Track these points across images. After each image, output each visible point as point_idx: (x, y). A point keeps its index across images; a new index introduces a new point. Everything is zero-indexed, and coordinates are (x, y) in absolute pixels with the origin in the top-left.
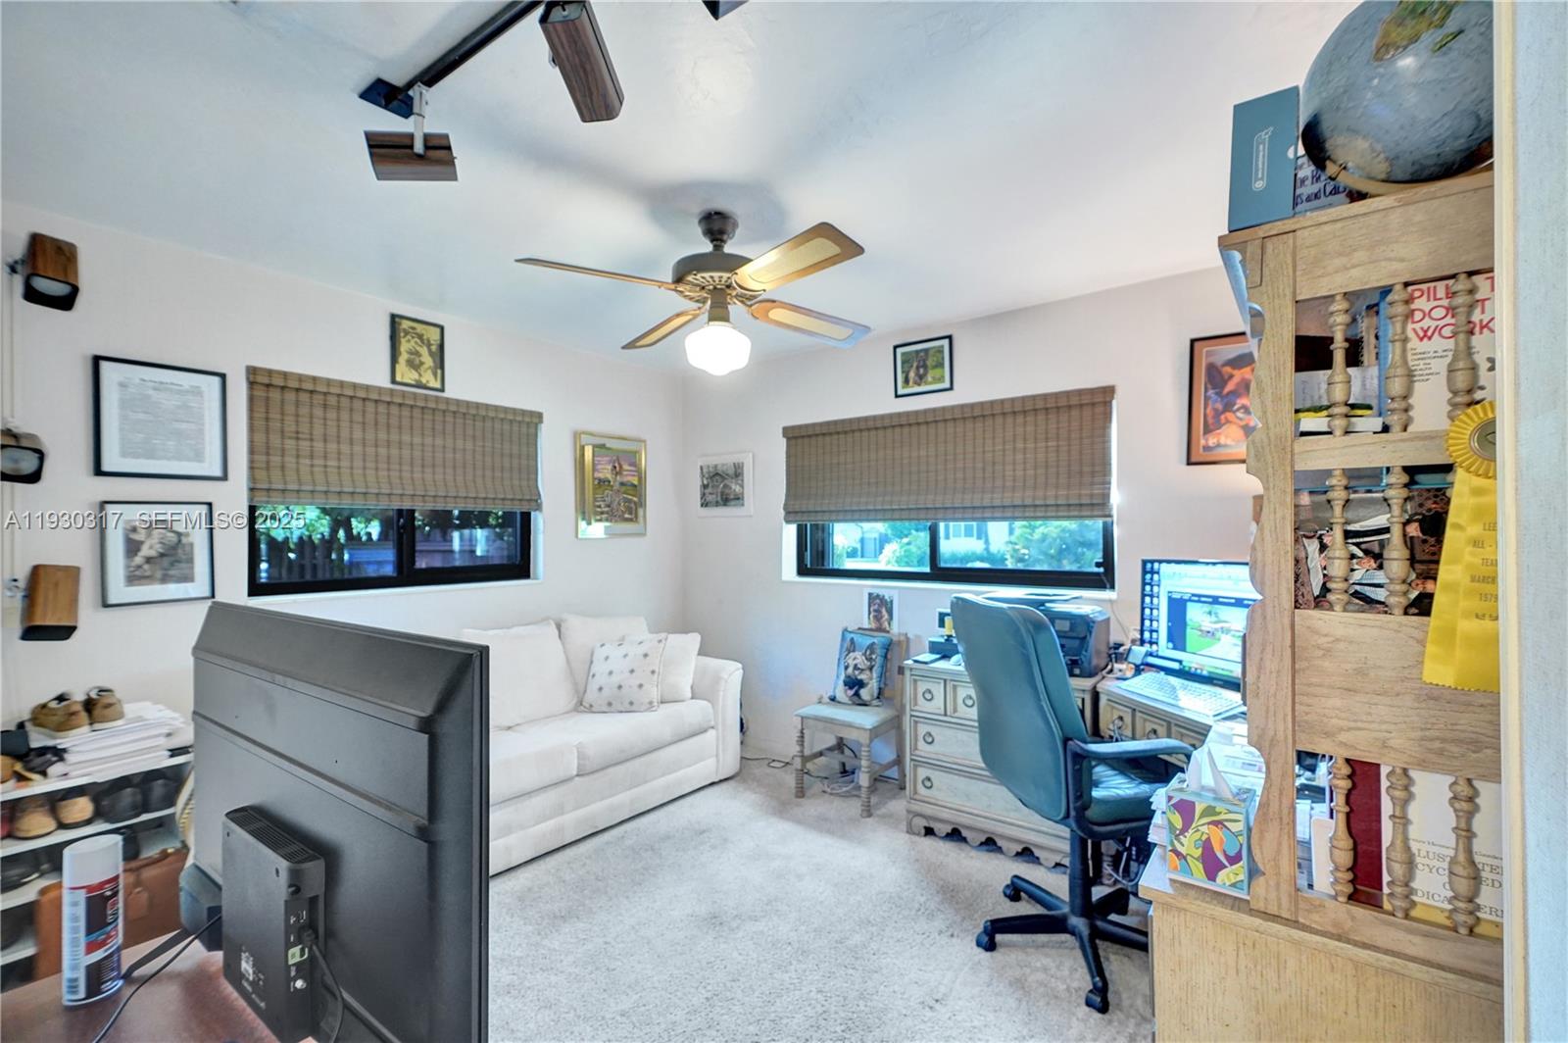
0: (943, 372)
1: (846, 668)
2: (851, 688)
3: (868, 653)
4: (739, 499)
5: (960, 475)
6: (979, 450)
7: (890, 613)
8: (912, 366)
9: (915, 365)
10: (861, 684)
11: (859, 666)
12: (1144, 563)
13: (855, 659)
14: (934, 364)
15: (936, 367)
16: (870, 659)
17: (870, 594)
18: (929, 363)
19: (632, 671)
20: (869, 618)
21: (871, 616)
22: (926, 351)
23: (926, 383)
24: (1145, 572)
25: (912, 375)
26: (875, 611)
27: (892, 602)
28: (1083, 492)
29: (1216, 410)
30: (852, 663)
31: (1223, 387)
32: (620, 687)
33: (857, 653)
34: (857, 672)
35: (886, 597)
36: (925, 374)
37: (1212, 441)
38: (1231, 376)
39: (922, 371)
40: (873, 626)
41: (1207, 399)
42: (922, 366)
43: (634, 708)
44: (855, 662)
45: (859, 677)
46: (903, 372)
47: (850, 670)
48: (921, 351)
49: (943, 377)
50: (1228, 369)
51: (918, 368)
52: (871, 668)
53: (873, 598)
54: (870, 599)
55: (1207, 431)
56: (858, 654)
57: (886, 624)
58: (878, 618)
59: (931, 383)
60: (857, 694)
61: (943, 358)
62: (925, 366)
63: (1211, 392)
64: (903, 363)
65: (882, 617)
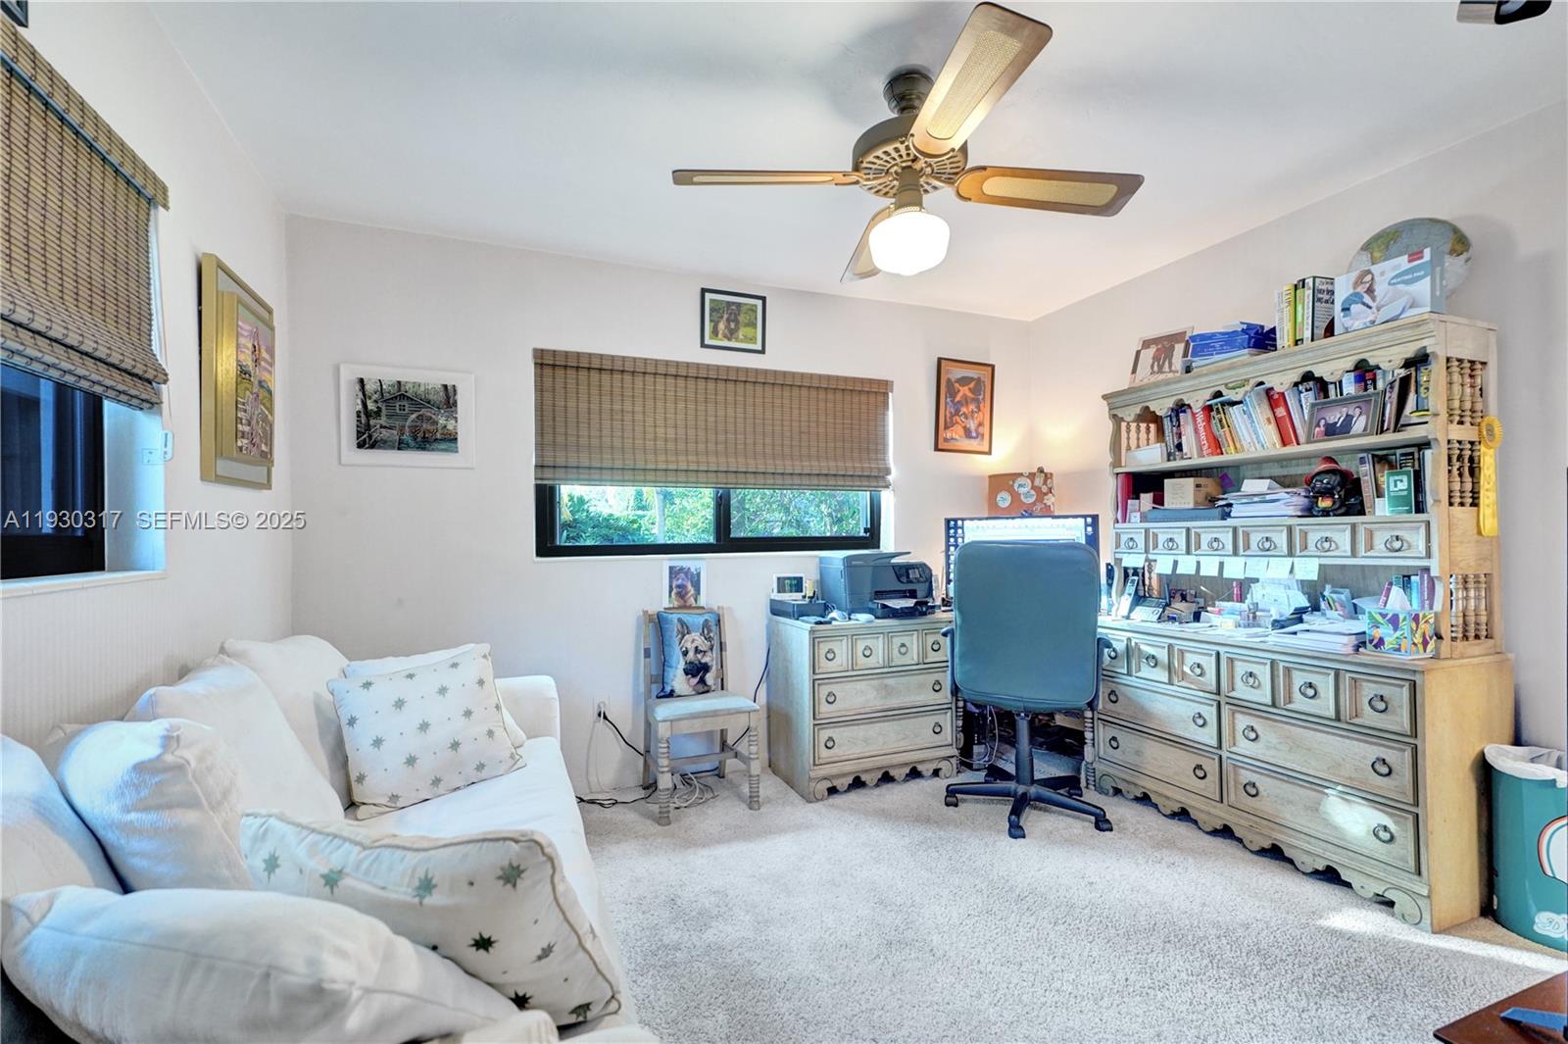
0: (756, 333)
1: (685, 653)
2: (694, 676)
3: (706, 632)
4: (450, 440)
5: (768, 441)
6: (787, 417)
7: (697, 586)
8: (722, 317)
9: (726, 316)
10: (706, 668)
11: (700, 648)
12: (948, 521)
13: (693, 641)
14: (746, 321)
15: (748, 325)
16: (709, 639)
17: (671, 568)
18: (741, 318)
19: (468, 713)
20: (670, 596)
21: (673, 594)
22: (739, 305)
23: (737, 340)
24: (948, 528)
25: (722, 326)
26: (678, 586)
27: (699, 574)
28: (873, 466)
29: (951, 413)
30: (691, 647)
31: (955, 397)
32: (455, 745)
33: (693, 634)
34: (699, 656)
35: (692, 570)
36: (737, 329)
37: (949, 435)
38: (959, 391)
39: (733, 325)
40: (676, 604)
41: (946, 403)
42: (733, 321)
43: (484, 774)
44: (694, 645)
45: (703, 661)
46: (711, 321)
47: (691, 655)
48: (734, 303)
49: (756, 338)
50: (957, 385)
51: (728, 320)
52: (711, 649)
53: (673, 572)
54: (670, 573)
55: (946, 428)
56: (695, 635)
57: (692, 599)
58: (682, 594)
59: (742, 341)
60: (702, 681)
61: (756, 318)
62: (737, 322)
63: (948, 400)
64: (712, 310)
65: (687, 593)
